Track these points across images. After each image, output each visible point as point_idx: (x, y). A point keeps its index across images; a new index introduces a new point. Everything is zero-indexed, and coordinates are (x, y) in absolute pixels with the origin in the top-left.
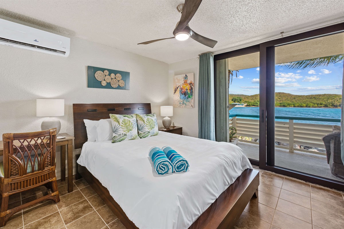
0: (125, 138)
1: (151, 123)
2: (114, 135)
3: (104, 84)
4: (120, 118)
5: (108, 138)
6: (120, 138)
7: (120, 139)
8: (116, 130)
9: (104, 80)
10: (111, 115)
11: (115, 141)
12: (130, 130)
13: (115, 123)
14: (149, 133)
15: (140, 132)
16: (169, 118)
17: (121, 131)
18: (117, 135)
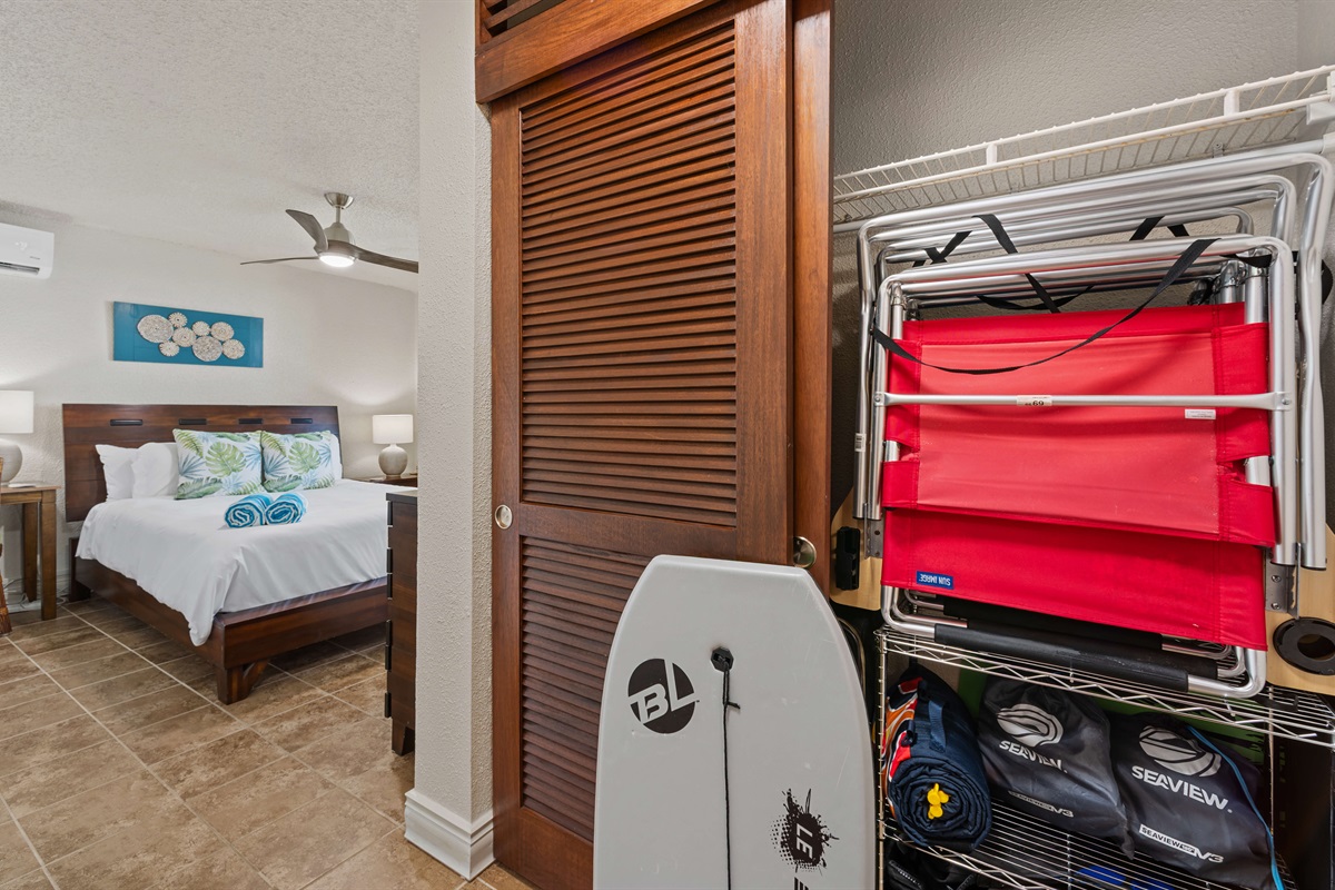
0: (217, 489)
1: (305, 455)
2: (182, 480)
3: (170, 350)
4: (205, 439)
5: (166, 491)
6: (201, 487)
7: (198, 489)
8: (190, 467)
9: (172, 340)
10: (176, 432)
11: (184, 495)
12: (234, 470)
13: (188, 453)
14: (298, 481)
15: (268, 477)
16: (401, 450)
17: (204, 472)
18: (192, 481)
